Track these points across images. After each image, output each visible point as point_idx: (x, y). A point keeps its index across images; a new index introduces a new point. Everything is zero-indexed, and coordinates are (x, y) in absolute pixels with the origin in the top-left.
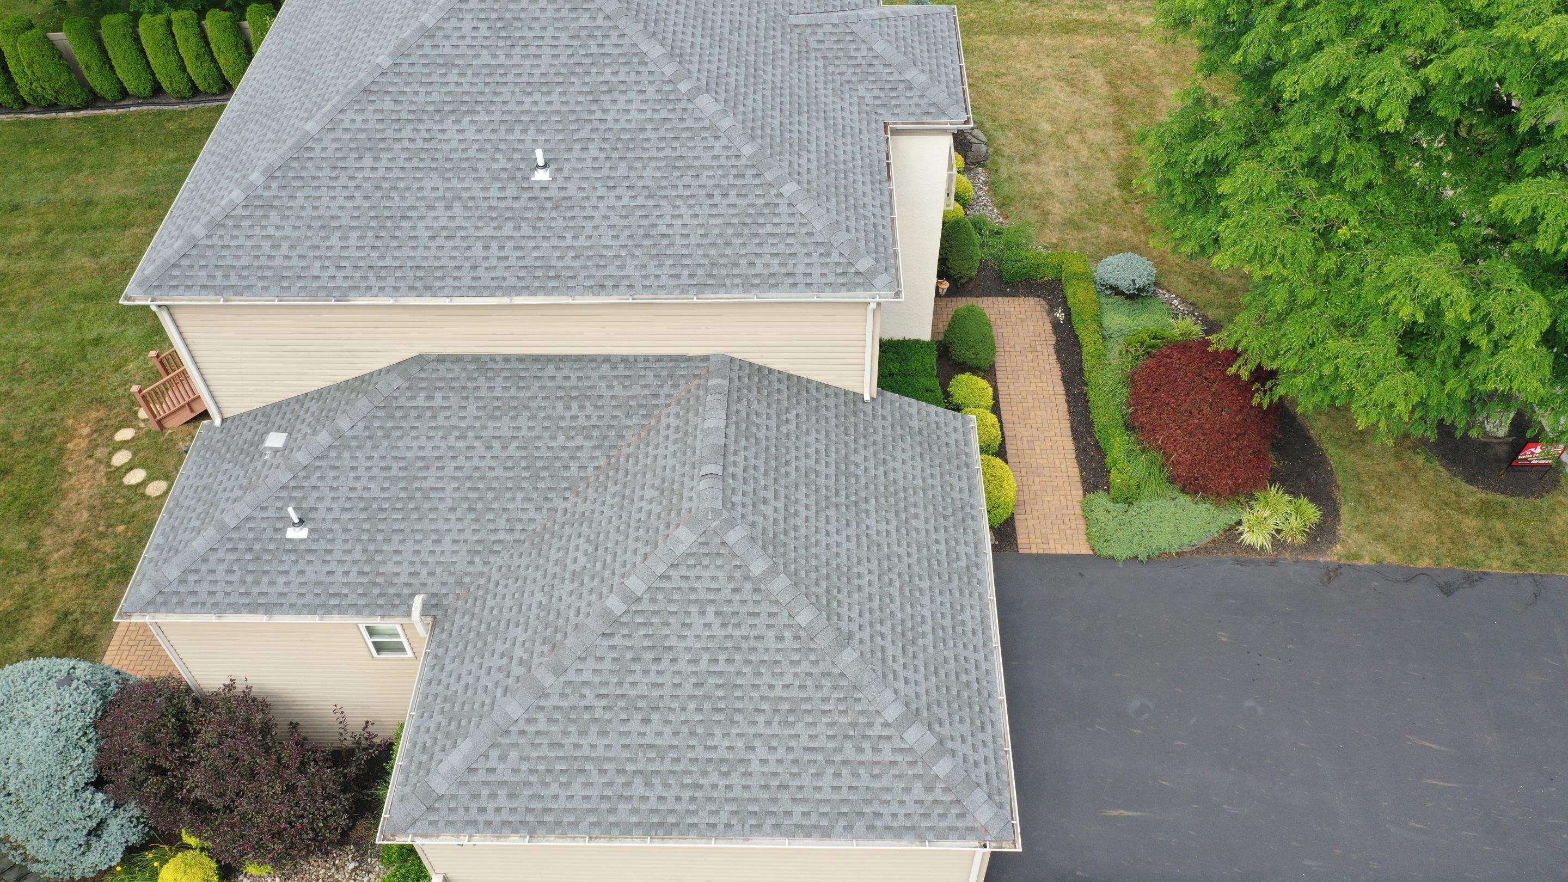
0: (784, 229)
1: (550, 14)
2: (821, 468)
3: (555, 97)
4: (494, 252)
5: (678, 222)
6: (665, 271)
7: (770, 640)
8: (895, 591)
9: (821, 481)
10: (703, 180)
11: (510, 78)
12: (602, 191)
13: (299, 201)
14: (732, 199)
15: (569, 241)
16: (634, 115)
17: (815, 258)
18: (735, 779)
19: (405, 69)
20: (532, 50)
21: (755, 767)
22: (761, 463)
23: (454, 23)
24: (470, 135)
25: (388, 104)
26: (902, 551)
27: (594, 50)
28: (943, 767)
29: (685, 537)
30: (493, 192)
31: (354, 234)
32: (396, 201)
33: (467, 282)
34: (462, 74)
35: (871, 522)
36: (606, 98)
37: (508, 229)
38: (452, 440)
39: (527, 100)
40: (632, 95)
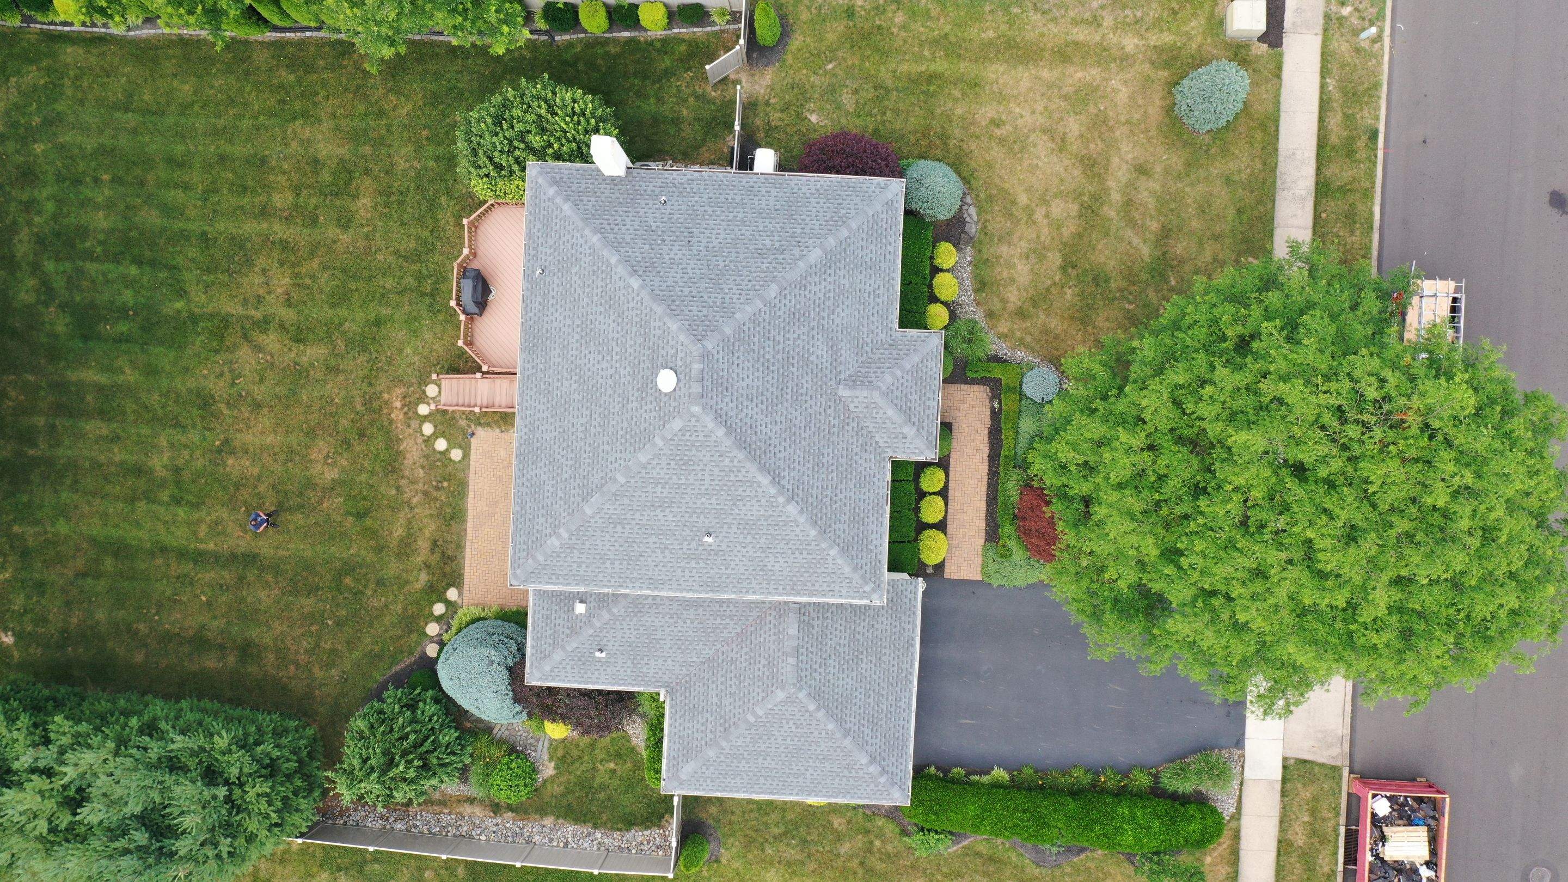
0: (830, 570)
1: (708, 458)
2: (842, 641)
3: (713, 501)
4: (687, 573)
5: (777, 565)
6: (771, 587)
7: (816, 733)
8: (871, 700)
9: (841, 650)
10: (790, 546)
11: (689, 490)
12: (739, 548)
13: (587, 546)
14: (805, 555)
15: (724, 570)
16: (755, 512)
17: (844, 584)
18: (801, 779)
19: (633, 484)
20: (700, 477)
21: (808, 776)
22: (814, 649)
23: (657, 461)
24: (670, 517)
25: (626, 501)
26: (876, 677)
27: (733, 478)
28: (882, 780)
29: (780, 695)
30: (685, 546)
31: (617, 563)
32: (636, 548)
33: (675, 586)
34: (663, 488)
35: (863, 665)
36: (740, 503)
37: (693, 563)
38: (667, 618)
39: (699, 502)
40: (754, 502)
